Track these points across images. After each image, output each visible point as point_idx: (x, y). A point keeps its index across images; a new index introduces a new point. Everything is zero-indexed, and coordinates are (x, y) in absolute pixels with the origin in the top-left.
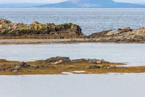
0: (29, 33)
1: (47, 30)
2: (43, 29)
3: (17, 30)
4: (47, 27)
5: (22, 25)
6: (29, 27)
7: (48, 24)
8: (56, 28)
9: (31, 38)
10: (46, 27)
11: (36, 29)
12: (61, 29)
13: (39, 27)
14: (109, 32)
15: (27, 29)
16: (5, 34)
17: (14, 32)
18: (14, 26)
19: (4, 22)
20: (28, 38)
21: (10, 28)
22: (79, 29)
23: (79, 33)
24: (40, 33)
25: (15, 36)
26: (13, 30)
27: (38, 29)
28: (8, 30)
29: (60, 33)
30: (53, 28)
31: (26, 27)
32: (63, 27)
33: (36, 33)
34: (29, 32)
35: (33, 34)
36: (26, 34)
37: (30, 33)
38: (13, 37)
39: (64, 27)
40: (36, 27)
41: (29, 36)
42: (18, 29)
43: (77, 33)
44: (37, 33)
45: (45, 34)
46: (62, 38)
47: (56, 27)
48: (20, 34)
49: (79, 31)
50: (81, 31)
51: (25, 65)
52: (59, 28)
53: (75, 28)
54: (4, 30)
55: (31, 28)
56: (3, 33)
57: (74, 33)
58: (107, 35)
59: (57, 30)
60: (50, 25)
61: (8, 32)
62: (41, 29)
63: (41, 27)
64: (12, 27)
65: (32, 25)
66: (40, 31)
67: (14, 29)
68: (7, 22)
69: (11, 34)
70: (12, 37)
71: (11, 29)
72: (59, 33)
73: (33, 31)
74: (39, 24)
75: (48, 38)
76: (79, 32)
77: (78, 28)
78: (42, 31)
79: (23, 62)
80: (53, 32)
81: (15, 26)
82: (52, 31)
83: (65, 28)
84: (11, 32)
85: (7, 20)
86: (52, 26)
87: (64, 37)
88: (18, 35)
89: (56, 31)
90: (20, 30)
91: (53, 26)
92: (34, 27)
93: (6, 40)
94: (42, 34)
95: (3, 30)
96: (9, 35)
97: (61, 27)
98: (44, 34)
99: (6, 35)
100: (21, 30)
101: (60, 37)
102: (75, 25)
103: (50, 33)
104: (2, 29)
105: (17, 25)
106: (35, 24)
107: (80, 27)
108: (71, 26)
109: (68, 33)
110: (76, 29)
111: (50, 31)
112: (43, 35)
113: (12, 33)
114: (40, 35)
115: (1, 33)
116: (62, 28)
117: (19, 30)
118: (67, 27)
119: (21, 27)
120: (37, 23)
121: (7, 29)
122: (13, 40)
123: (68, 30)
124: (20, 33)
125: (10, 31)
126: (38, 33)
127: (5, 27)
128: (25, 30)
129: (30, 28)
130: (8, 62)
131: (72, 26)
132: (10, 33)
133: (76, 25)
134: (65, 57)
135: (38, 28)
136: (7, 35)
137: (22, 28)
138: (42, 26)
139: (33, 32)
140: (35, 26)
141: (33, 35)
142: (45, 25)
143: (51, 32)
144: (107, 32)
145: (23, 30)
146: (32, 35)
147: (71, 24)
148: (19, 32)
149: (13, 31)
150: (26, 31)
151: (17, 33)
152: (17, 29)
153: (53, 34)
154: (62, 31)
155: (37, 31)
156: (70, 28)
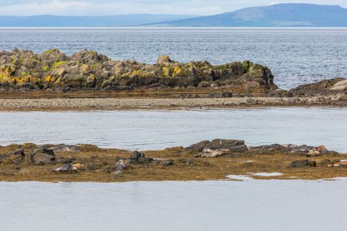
0: (151, 83)
1: (193, 78)
2: (183, 75)
3: (122, 78)
4: (194, 69)
5: (134, 66)
6: (150, 70)
7: (194, 63)
8: (213, 72)
9: (156, 96)
10: (190, 69)
11: (166, 74)
12: (225, 74)
13: (173, 69)
14: (338, 83)
15: (146, 74)
16: (94, 86)
17: (116, 82)
18: (117, 68)
19: (93, 58)
20: (147, 95)
21: (105, 72)
22: (268, 76)
23: (267, 84)
24: (177, 85)
25: (118, 90)
26: (112, 77)
27: (171, 76)
28: (102, 78)
29: (224, 84)
30: (207, 74)
31: (145, 70)
32: (230, 71)
33: (167, 83)
34: (150, 81)
35: (159, 86)
36: (145, 87)
37: (153, 85)
38: (113, 93)
39: (233, 71)
40: (166, 71)
41: (150, 91)
42: (124, 75)
43: (262, 84)
44: (169, 85)
45: (188, 87)
46: (227, 95)
47: (215, 71)
48: (130, 87)
50: (271, 81)
51: (141, 159)
52: (221, 73)
53: (258, 72)
54: (92, 76)
55: (156, 73)
56: (90, 83)
57: (255, 84)
58: (334, 88)
59: (215, 76)
60: (199, 64)
61: (102, 82)
62: (178, 75)
63: (178, 71)
64: (110, 70)
65: (158, 65)
66: (176, 80)
67: (114, 75)
68: (100, 58)
69: (109, 86)
70: (110, 92)
71: (109, 75)
72: (220, 85)
73: (159, 79)
74: (174, 62)
75: (194, 95)
76: (267, 81)
77: (265, 73)
78: (182, 79)
79: (136, 152)
80: (206, 83)
81: (119, 67)
82: (204, 79)
83: (236, 72)
84: (109, 81)
85: (99, 54)
86: (205, 69)
87: (233, 95)
88: (124, 89)
89: (215, 79)
90: (129, 78)
91: (206, 67)
92: (161, 69)
93: (98, 101)
94: (180, 86)
95: (89, 77)
96: (103, 87)
97: (225, 71)
98: (186, 86)
99: (96, 88)
100: (131, 76)
101: (223, 95)
102: (257, 66)
103: (200, 85)
104: (88, 75)
105: (123, 65)
106: (165, 63)
107: (269, 71)
108: (248, 68)
109: (241, 84)
110: (262, 74)
111: (200, 80)
112: (183, 87)
113: (111, 84)
114: (177, 88)
115: (85, 84)
116: (227, 73)
117: (126, 78)
118: (238, 70)
119: (132, 71)
120: (170, 61)
121: (100, 74)
122: (112, 101)
123: (243, 78)
124: (128, 84)
125: (107, 79)
126: (172, 84)
127: (94, 70)
128: (142, 78)
129: (153, 72)
130: (101, 150)
131: (251, 69)
132: (106, 85)
133: (261, 67)
134: (234, 141)
135: (171, 72)
136: (98, 90)
137: (135, 73)
138: (180, 67)
139: (159, 81)
140: (164, 68)
141: (159, 88)
142: (189, 66)
143: (203, 82)
144: (332, 82)
145: (137, 76)
146: (157, 90)
147: (248, 62)
148: (126, 81)
149: (113, 80)
150: (144, 78)
151: (123, 84)
152: (122, 74)
153: (206, 86)
154: (227, 81)
155: (169, 79)
156: (245, 72)
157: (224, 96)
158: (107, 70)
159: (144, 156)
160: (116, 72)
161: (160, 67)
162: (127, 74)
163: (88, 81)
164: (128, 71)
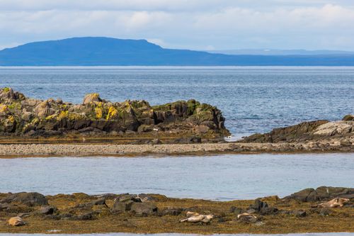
0: (82, 127)
1: (132, 121)
2: (119, 117)
3: (48, 121)
4: (132, 110)
5: (61, 106)
6: (79, 111)
7: (130, 103)
8: (154, 113)
9: (88, 142)
10: (128, 110)
11: (99, 116)
12: (169, 115)
13: (107, 110)
14: (322, 127)
15: (76, 115)
16: (13, 131)
17: (40, 125)
18: (40, 109)
19: (9, 96)
21: (26, 113)
22: (219, 118)
23: (218, 128)
24: (112, 130)
25: (46, 135)
26: (36, 120)
27: (105, 118)
28: (23, 120)
29: (168, 129)
30: (147, 115)
31: (73, 111)
32: (174, 112)
33: (102, 127)
34: (80, 124)
35: (92, 130)
36: (74, 132)
37: (84, 129)
38: (42, 139)
39: (177, 113)
40: (98, 111)
41: (83, 136)
42: (49, 117)
43: (212, 128)
44: (104, 129)
45: (128, 132)
46: (196, 140)
47: (157, 112)
48: (58, 132)
49: (217, 124)
50: (222, 125)
51: (264, 209)
52: (164, 115)
53: (207, 113)
54: (11, 118)
55: (87, 115)
56: (9, 127)
57: (205, 128)
58: (318, 133)
59: (157, 119)
60: (135, 104)
61: (23, 126)
62: (114, 117)
63: (114, 113)
64: (31, 110)
65: (89, 105)
66: (112, 123)
67: (38, 117)
68: (16, 97)
69: (32, 131)
70: (37, 138)
71: (32, 117)
73: (91, 122)
76: (218, 126)
77: (215, 116)
78: (118, 122)
80: (147, 127)
81: (43, 107)
82: (144, 122)
83: (180, 113)
84: (32, 124)
85: (14, 92)
86: (145, 110)
87: (202, 140)
88: (53, 135)
89: (157, 122)
90: (56, 120)
91: (145, 107)
92: (93, 110)
93: (20, 148)
94: (117, 130)
95: (7, 120)
96: (25, 133)
97: (168, 112)
98: (124, 131)
99: (16, 134)
100: (58, 119)
102: (205, 107)
103: (140, 129)
104: (7, 117)
105: (48, 105)
106: (96, 103)
107: (219, 113)
108: (194, 109)
110: (211, 117)
111: (139, 124)
112: (121, 133)
113: (35, 129)
114: (114, 133)
115: (3, 129)
116: (171, 115)
117: (53, 120)
118: (184, 110)
119: (60, 112)
120: (100, 100)
121: (20, 115)
123: (189, 121)
124: (55, 128)
125: (27, 121)
126: (108, 128)
127: (12, 111)
128: (71, 121)
129: (83, 114)
131: (198, 110)
132: (29, 129)
133: (210, 107)
134: (344, 189)
135: (105, 113)
136: (18, 135)
137: (63, 114)
138: (115, 107)
139: (93, 124)
140: (96, 109)
141: (94, 133)
142: (126, 107)
143: (143, 126)
144: (314, 125)
145: (65, 118)
146: (90, 135)
147: (194, 102)
148: (53, 125)
149: (37, 123)
150: (74, 121)
151: (48, 128)
152: (47, 116)
153: (148, 130)
154: (172, 124)
155: (103, 122)
156: (191, 113)
157: (192, 141)
158: (27, 111)
159: (267, 206)
160: (40, 114)
161: (92, 107)
162: (54, 116)
163: (6, 125)
164: (54, 112)
